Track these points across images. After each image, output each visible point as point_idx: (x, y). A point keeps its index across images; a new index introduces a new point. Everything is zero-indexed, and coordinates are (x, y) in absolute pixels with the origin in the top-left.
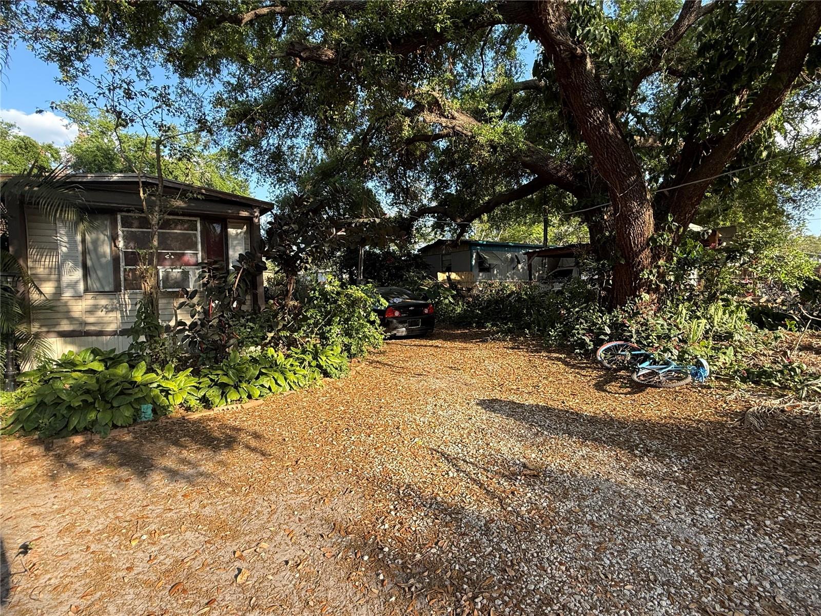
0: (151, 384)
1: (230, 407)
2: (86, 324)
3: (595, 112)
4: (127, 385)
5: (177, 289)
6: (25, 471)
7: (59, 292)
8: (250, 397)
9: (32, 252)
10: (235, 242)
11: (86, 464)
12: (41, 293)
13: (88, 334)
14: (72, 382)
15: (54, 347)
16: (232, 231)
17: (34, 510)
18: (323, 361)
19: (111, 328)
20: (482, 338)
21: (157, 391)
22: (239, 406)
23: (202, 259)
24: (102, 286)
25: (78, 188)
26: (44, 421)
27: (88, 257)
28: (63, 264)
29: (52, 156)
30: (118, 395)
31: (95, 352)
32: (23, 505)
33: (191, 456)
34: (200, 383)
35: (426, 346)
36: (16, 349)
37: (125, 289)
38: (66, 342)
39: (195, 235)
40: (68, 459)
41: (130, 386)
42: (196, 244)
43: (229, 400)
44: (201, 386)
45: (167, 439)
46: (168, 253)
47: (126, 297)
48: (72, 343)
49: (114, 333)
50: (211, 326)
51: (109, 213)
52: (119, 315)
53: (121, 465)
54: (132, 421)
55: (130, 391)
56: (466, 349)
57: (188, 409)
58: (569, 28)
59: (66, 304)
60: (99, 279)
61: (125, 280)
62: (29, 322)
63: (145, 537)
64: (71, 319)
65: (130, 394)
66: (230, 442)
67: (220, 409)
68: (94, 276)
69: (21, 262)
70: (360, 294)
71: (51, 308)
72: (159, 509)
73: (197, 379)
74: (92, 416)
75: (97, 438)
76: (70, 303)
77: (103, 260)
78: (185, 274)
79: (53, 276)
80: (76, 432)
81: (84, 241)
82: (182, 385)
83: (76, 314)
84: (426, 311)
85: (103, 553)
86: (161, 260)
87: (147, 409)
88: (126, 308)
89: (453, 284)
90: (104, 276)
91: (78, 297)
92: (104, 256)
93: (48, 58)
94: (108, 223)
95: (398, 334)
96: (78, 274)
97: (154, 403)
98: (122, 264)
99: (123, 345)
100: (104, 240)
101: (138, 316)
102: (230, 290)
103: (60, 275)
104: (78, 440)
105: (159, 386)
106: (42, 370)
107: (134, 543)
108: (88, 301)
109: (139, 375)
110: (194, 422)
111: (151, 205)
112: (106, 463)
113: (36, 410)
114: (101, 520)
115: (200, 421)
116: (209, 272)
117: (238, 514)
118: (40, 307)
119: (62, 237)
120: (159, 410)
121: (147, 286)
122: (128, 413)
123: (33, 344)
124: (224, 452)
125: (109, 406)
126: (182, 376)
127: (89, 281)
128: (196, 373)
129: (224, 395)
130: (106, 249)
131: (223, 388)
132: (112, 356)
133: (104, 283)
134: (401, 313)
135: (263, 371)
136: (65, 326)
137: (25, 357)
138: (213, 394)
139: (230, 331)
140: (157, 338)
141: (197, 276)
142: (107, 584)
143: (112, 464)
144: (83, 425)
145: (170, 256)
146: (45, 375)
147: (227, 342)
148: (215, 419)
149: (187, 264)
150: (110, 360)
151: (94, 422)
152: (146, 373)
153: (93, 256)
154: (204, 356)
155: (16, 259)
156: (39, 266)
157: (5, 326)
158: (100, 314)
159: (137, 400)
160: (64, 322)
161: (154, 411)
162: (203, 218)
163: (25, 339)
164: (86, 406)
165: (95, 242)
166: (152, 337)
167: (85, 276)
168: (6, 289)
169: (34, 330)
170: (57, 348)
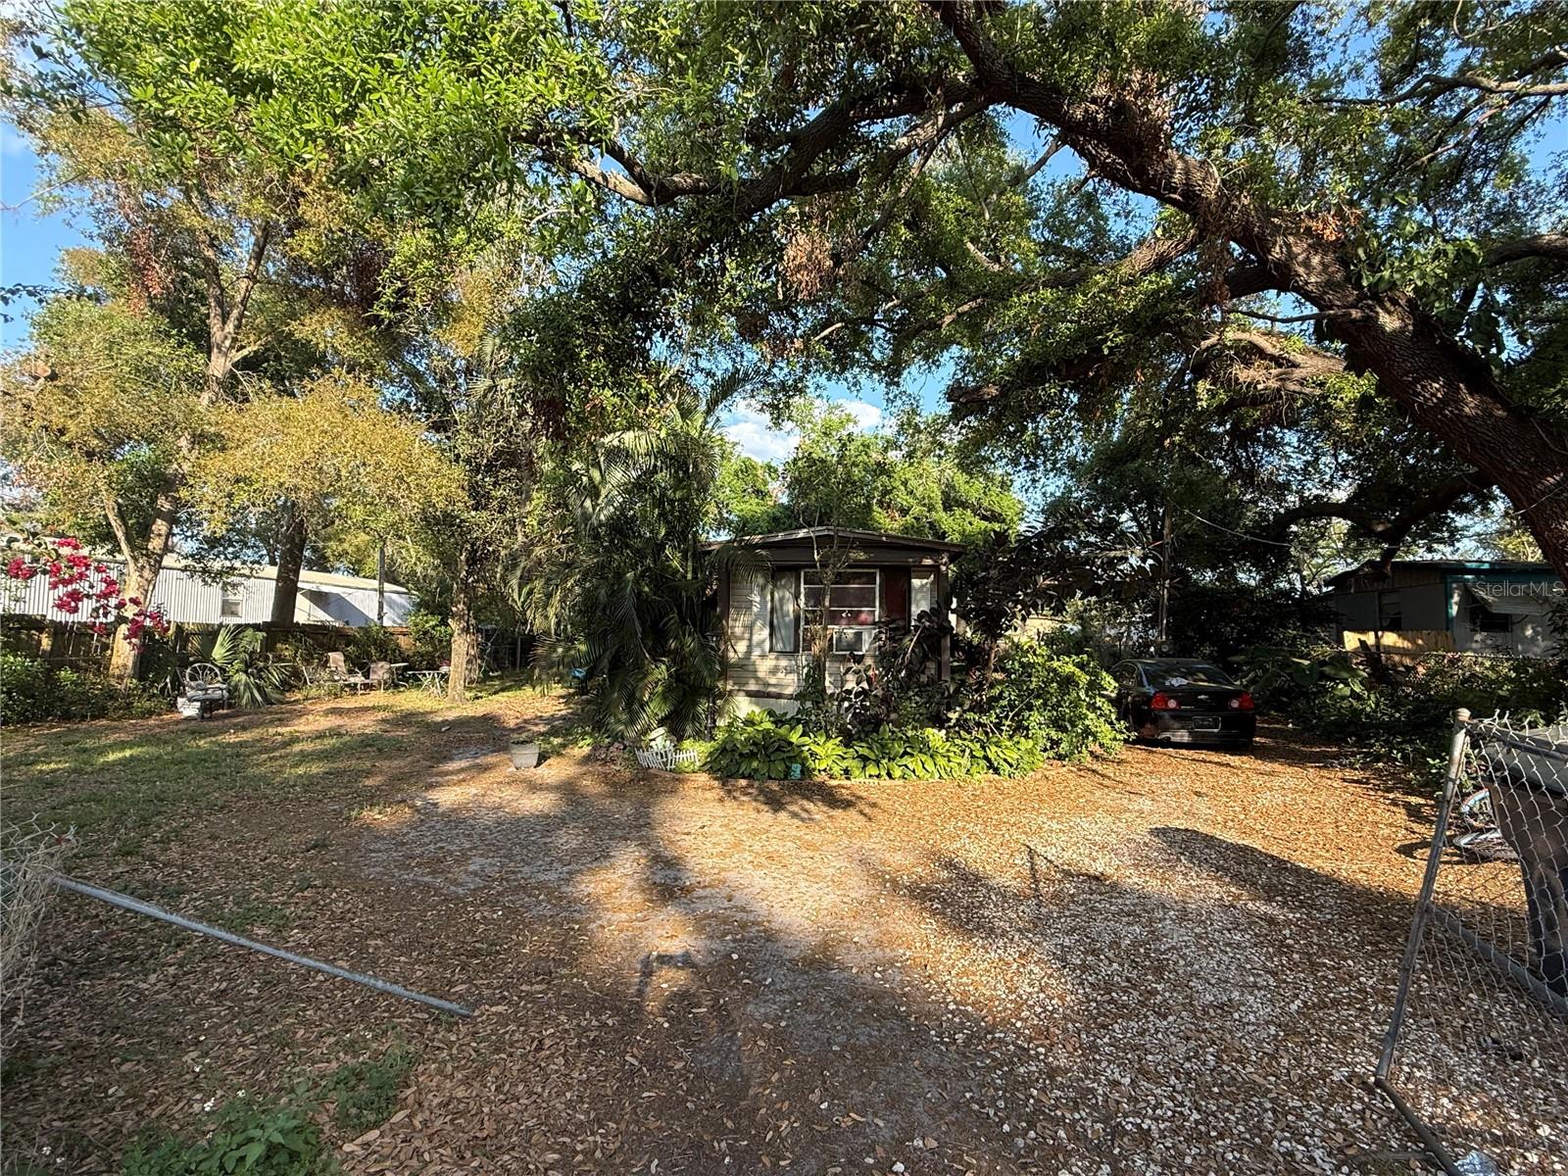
0: (803, 746)
1: (867, 781)
2: (769, 685)
3: (1423, 387)
4: (784, 744)
5: (850, 653)
6: (708, 795)
7: (749, 652)
8: (889, 775)
9: (732, 612)
10: (919, 596)
11: (744, 798)
12: (735, 651)
13: (769, 695)
14: (746, 735)
15: (741, 706)
16: (916, 582)
17: (710, 813)
18: (992, 752)
19: (789, 691)
20: (1324, 761)
21: (808, 754)
22: (877, 782)
23: (880, 618)
24: (784, 647)
26: (724, 763)
27: (775, 616)
28: (754, 623)
30: (776, 750)
31: (771, 713)
32: (705, 810)
33: (810, 806)
34: (846, 753)
35: (1204, 761)
36: (714, 703)
37: (803, 650)
38: (751, 702)
39: (874, 590)
40: (735, 793)
41: (786, 745)
42: (874, 600)
43: (867, 774)
44: (845, 756)
45: (803, 794)
46: (843, 611)
47: (803, 659)
48: (757, 704)
49: (790, 697)
50: (875, 697)
51: (794, 570)
52: (796, 678)
53: (766, 803)
54: (783, 777)
55: (785, 749)
56: (1271, 774)
57: (831, 776)
58: (1348, 279)
59: (754, 664)
60: (782, 638)
61: (804, 639)
62: (726, 680)
63: (764, 837)
64: (757, 679)
65: (785, 752)
66: (847, 804)
67: (858, 781)
68: (778, 635)
69: (724, 623)
70: (1070, 668)
71: (742, 667)
72: (779, 829)
73: (844, 749)
74: (755, 764)
75: (756, 784)
76: (757, 663)
77: (787, 618)
78: (858, 635)
79: (746, 635)
80: (744, 778)
81: (772, 600)
82: (829, 752)
83: (761, 675)
84: (1235, 704)
86: (834, 618)
87: (797, 768)
88: (802, 670)
89: (1371, 656)
90: (785, 632)
91: (763, 656)
92: (788, 614)
93: (762, 410)
94: (793, 580)
95: (1173, 739)
96: (766, 632)
97: (803, 765)
98: (802, 623)
99: (791, 708)
100: (789, 598)
101: (808, 679)
102: (903, 656)
103: (752, 633)
104: (743, 782)
105: (810, 749)
106: (730, 725)
107: (757, 838)
108: (771, 661)
109: (794, 738)
110: (831, 787)
112: (756, 800)
113: (720, 754)
114: (743, 825)
115: (837, 787)
116: (886, 632)
118: (733, 666)
119: (755, 598)
120: (807, 772)
121: (816, 649)
122: (781, 767)
123: (726, 701)
124: (839, 810)
125: (767, 759)
126: (831, 744)
127: (774, 641)
128: (844, 743)
129: (864, 768)
130: (790, 607)
131: (864, 762)
132: (782, 718)
133: (786, 643)
134: (1180, 704)
135: (909, 750)
136: (753, 687)
137: (721, 714)
138: (853, 764)
140: (821, 705)
141: (873, 637)
143: (760, 802)
144: (746, 773)
145: (846, 615)
146: (731, 730)
148: (847, 788)
149: (862, 624)
150: (779, 721)
151: (756, 770)
152: (801, 736)
153: (779, 615)
155: (720, 619)
156: (737, 625)
157: (709, 681)
158: (781, 675)
159: (790, 758)
160: (752, 681)
161: (802, 771)
162: (883, 569)
163: (721, 695)
164: (752, 755)
165: (781, 599)
166: (818, 703)
167: (771, 635)
168: (712, 648)
169: (729, 688)
170: (743, 707)
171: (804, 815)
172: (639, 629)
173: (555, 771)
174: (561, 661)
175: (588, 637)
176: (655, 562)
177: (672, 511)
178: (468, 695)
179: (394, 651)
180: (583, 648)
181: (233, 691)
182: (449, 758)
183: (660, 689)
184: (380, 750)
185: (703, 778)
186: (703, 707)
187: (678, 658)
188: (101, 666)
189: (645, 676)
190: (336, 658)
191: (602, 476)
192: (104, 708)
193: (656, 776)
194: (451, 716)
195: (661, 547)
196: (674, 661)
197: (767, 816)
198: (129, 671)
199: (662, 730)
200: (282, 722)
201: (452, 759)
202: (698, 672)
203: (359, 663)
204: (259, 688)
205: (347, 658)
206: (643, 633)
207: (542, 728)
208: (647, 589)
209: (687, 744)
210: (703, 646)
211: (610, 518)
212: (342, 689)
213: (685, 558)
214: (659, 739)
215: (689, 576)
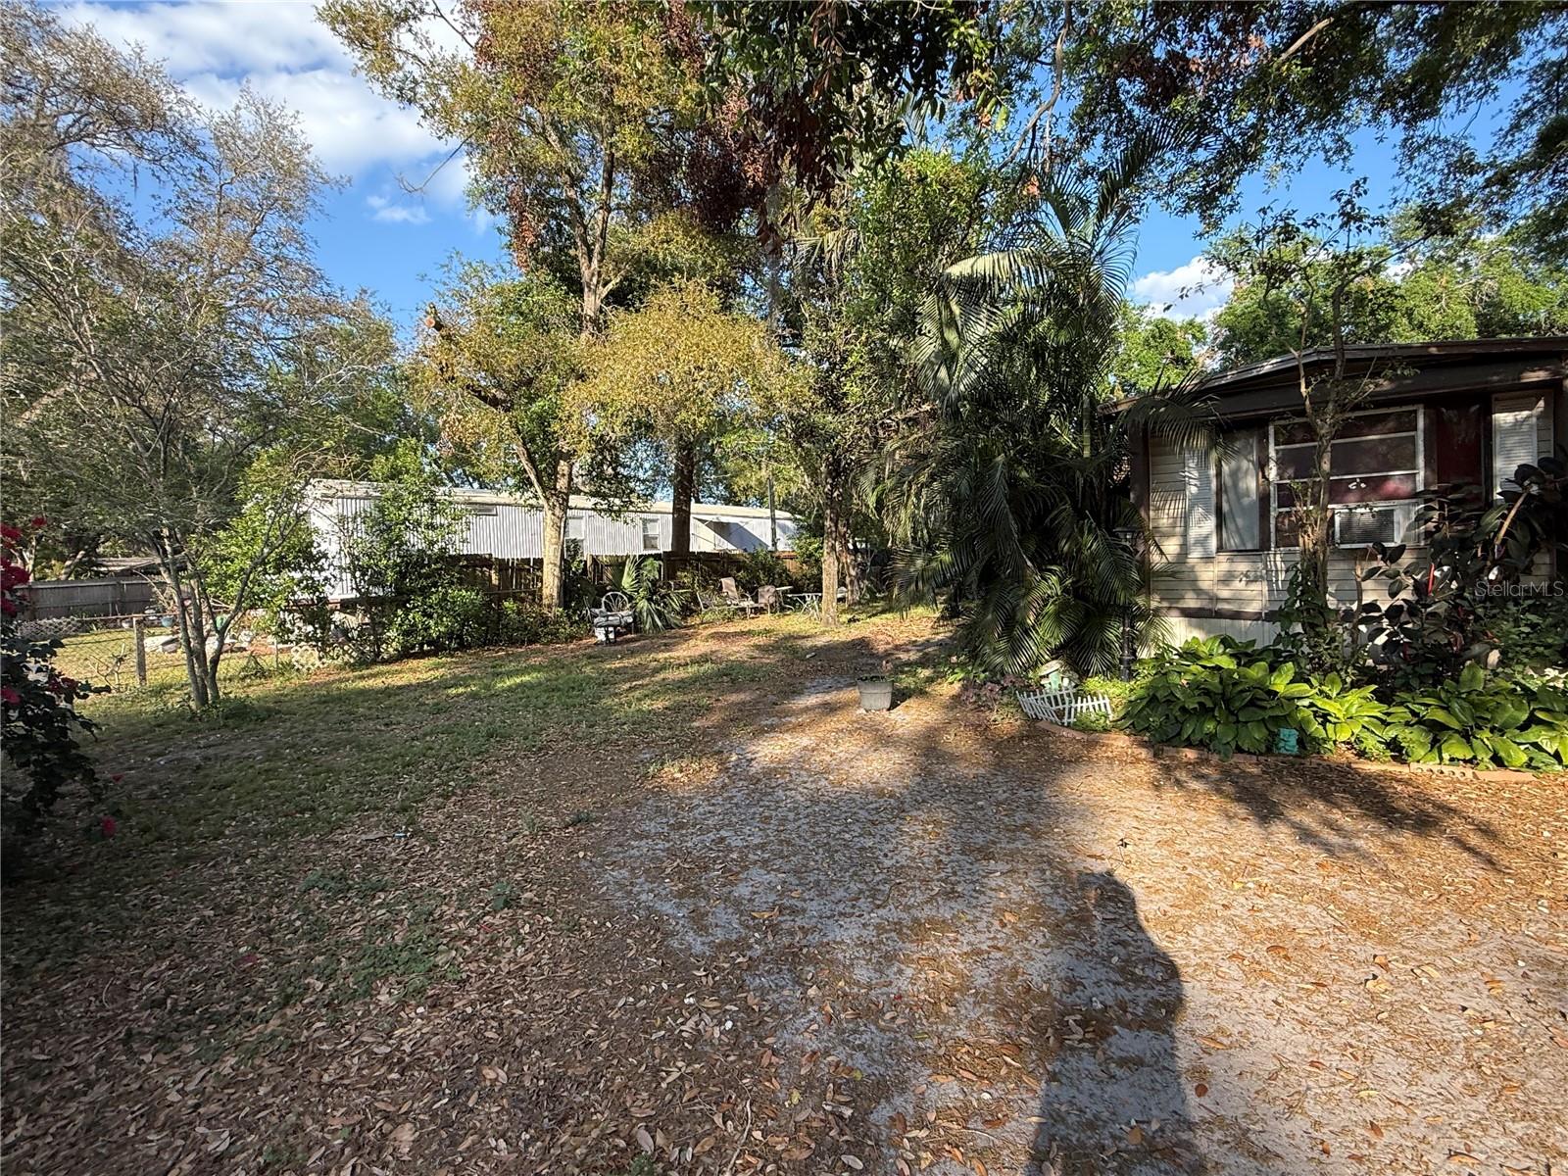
0: (1299, 698)
1: (1447, 770)
2: (1218, 599)
4: (1261, 694)
5: (1374, 543)
6: (1132, 772)
7: (1185, 550)
8: (1498, 761)
9: (1155, 498)
10: (1511, 441)
11: (1195, 785)
12: (1162, 553)
13: (1219, 615)
14: (1189, 677)
15: (1176, 630)
16: (1503, 418)
17: (1137, 813)
19: (1253, 608)
21: (1309, 713)
22: (1469, 773)
23: (1426, 484)
24: (1243, 543)
25: (1211, 399)
26: (1155, 720)
27: (1224, 498)
28: (1190, 511)
29: (1194, 336)
30: (1246, 706)
31: (1226, 642)
32: (1127, 804)
33: (1346, 822)
34: (1388, 714)
36: (1133, 627)
37: (1277, 546)
38: (1190, 625)
39: (1413, 440)
40: (1177, 774)
41: (1265, 696)
42: (1414, 456)
43: (1446, 756)
44: (1389, 720)
45: (1312, 788)
46: (1354, 480)
47: (1277, 560)
48: (1200, 627)
49: (1257, 617)
50: (1433, 614)
51: (1255, 426)
52: (1266, 589)
53: (1239, 800)
54: (1264, 749)
55: (1264, 704)
57: (1361, 754)
59: (1192, 570)
60: (1238, 530)
61: (1277, 530)
62: (1149, 594)
63: (1251, 885)
64: (1199, 592)
65: (1264, 708)
67: (1425, 767)
68: (1231, 526)
69: (1143, 513)
71: (1173, 574)
72: (1278, 866)
73: (1384, 707)
74: (1210, 727)
75: (1215, 758)
76: (1197, 568)
77: (1246, 501)
78: (1386, 517)
79: (1178, 529)
80: (1189, 744)
81: (1219, 474)
82: (1353, 710)
83: (1205, 585)
85: (1200, 880)
86: (1337, 492)
87: (1289, 738)
88: (1277, 576)
90: (1244, 524)
91: (1208, 559)
92: (1247, 494)
94: (1254, 441)
96: (1210, 524)
97: (1302, 730)
98: (1274, 504)
99: (1266, 635)
100: (1247, 470)
101: (1291, 590)
102: (1488, 545)
103: (1186, 527)
104: (1190, 754)
105: (1312, 705)
106: (1159, 658)
107: (1237, 886)
108: (1222, 565)
109: (1281, 684)
110: (1368, 776)
111: (1319, 403)
112: (1219, 791)
113: (1147, 705)
114: (1204, 849)
115: (1382, 776)
116: (1442, 508)
117: (1402, 919)
118: (1160, 574)
119: (1192, 473)
120: (1309, 743)
121: (1308, 540)
122: (1259, 734)
123: (1151, 623)
124: (1408, 834)
125: (1232, 719)
126: (1354, 698)
127: (1224, 535)
128: (1383, 697)
129: (1436, 744)
130: (1251, 483)
131: (1436, 734)
132: (1249, 651)
133: (1246, 537)
135: (1540, 715)
136: (1191, 602)
137: (1143, 642)
138: (1413, 739)
139: (1477, 627)
140: (1321, 630)
141: (1413, 517)
142: (1198, 908)
143: (1227, 796)
144: (1197, 738)
145: (1358, 485)
146: (1162, 666)
147: (1465, 648)
148: (1407, 783)
149: (1390, 498)
150: (1245, 655)
151: (1213, 736)
152: (1291, 682)
153: (1232, 495)
154: (1409, 669)
155: (1135, 509)
156: (1163, 515)
157: (1122, 598)
158: (1238, 585)
159: (1275, 719)
160: (1190, 595)
161: (1300, 742)
162: (1432, 403)
163: (1143, 615)
164: (1204, 712)
165: (1234, 474)
166: (1313, 626)
167: (1219, 527)
168: (1125, 549)
169: (1154, 604)
170: (1179, 632)
171: (1334, 839)
172: (1014, 527)
173: (911, 718)
174: (922, 576)
175: (953, 544)
176: (1036, 438)
177: (1056, 367)
178: (845, 617)
179: (780, 575)
180: (947, 558)
181: (637, 617)
182: (797, 692)
183: (1050, 608)
184: (733, 681)
185: (1121, 742)
186: (1114, 633)
187: (1074, 564)
188: (536, 596)
189: (1030, 590)
190: (728, 583)
191: (960, 334)
192: (537, 634)
193: (1047, 733)
194: (821, 641)
195: (1045, 416)
196: (1068, 572)
197: (1248, 832)
198: (556, 601)
199: (1055, 665)
200: (667, 647)
201: (800, 693)
202: (1105, 583)
203: (750, 588)
204: (660, 614)
205: (739, 583)
206: (1022, 531)
207: (913, 656)
208: (1024, 474)
209: (1093, 683)
210: (1112, 547)
211: (972, 387)
212: (735, 614)
213: (1079, 429)
214: (1054, 676)
215: (1087, 453)
